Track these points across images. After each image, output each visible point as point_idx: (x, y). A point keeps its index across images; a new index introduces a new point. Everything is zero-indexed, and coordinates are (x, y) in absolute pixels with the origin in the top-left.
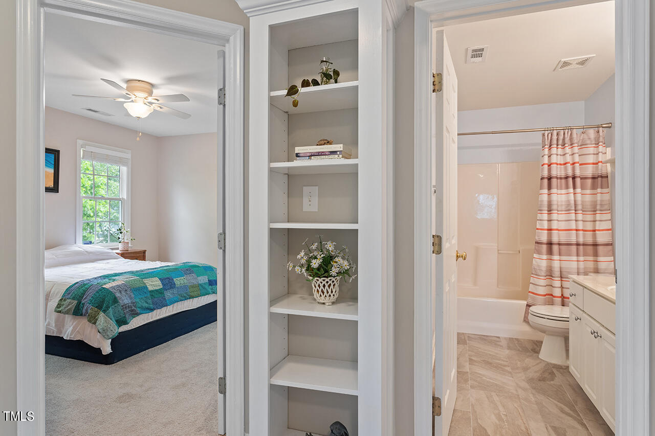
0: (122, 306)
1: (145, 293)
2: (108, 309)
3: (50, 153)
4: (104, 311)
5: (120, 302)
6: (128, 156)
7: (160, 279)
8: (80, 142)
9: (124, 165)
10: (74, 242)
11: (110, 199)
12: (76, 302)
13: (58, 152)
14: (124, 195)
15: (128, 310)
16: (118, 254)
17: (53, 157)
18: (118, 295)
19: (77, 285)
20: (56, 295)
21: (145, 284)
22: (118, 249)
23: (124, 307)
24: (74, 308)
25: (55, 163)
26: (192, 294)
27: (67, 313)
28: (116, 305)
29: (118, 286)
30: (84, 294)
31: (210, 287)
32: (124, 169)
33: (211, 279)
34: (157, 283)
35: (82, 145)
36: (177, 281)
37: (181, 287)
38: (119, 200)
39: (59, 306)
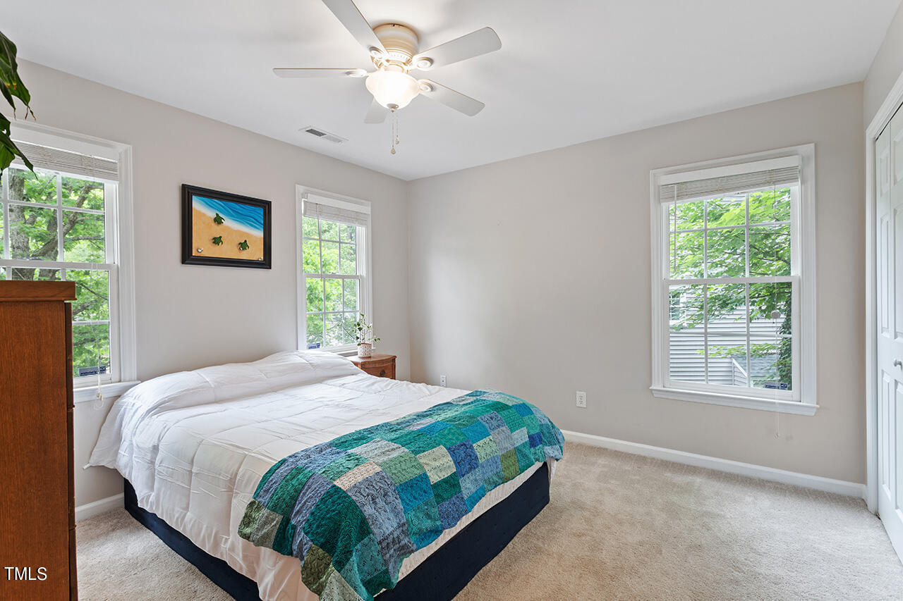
0: (380, 543)
1: (425, 492)
2: (348, 560)
3: (259, 206)
4: (340, 565)
5: (376, 531)
6: (366, 209)
7: (449, 449)
8: (300, 189)
9: (362, 224)
10: (295, 347)
11: (343, 277)
12: (278, 518)
13: (269, 203)
14: (363, 271)
15: (392, 551)
16: (356, 364)
17: (262, 213)
18: (368, 510)
19: (283, 469)
20: (246, 486)
21: (421, 466)
22: (356, 354)
23: (384, 544)
24: (274, 533)
25: (265, 221)
26: (506, 474)
27: (261, 542)
28: (366, 540)
29: (368, 482)
30: (295, 499)
31: (532, 449)
32: (361, 231)
33: (532, 432)
34: (445, 460)
35: (302, 194)
36: (479, 449)
37: (488, 460)
38: (356, 277)
39: (247, 520)
